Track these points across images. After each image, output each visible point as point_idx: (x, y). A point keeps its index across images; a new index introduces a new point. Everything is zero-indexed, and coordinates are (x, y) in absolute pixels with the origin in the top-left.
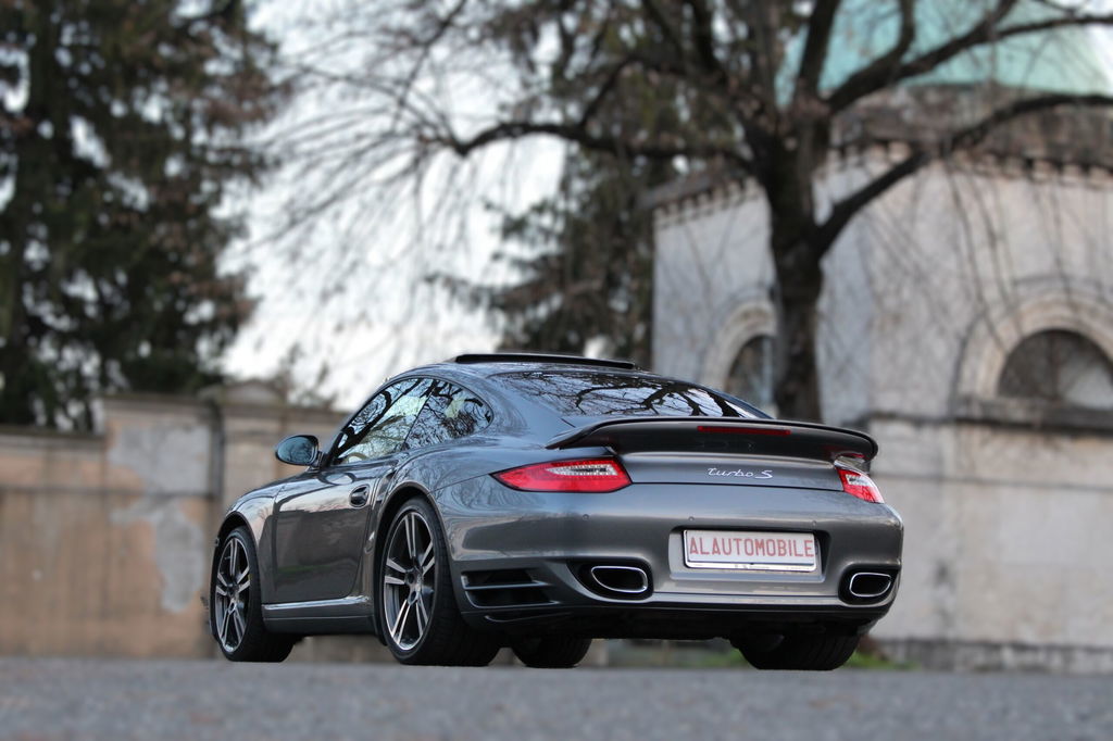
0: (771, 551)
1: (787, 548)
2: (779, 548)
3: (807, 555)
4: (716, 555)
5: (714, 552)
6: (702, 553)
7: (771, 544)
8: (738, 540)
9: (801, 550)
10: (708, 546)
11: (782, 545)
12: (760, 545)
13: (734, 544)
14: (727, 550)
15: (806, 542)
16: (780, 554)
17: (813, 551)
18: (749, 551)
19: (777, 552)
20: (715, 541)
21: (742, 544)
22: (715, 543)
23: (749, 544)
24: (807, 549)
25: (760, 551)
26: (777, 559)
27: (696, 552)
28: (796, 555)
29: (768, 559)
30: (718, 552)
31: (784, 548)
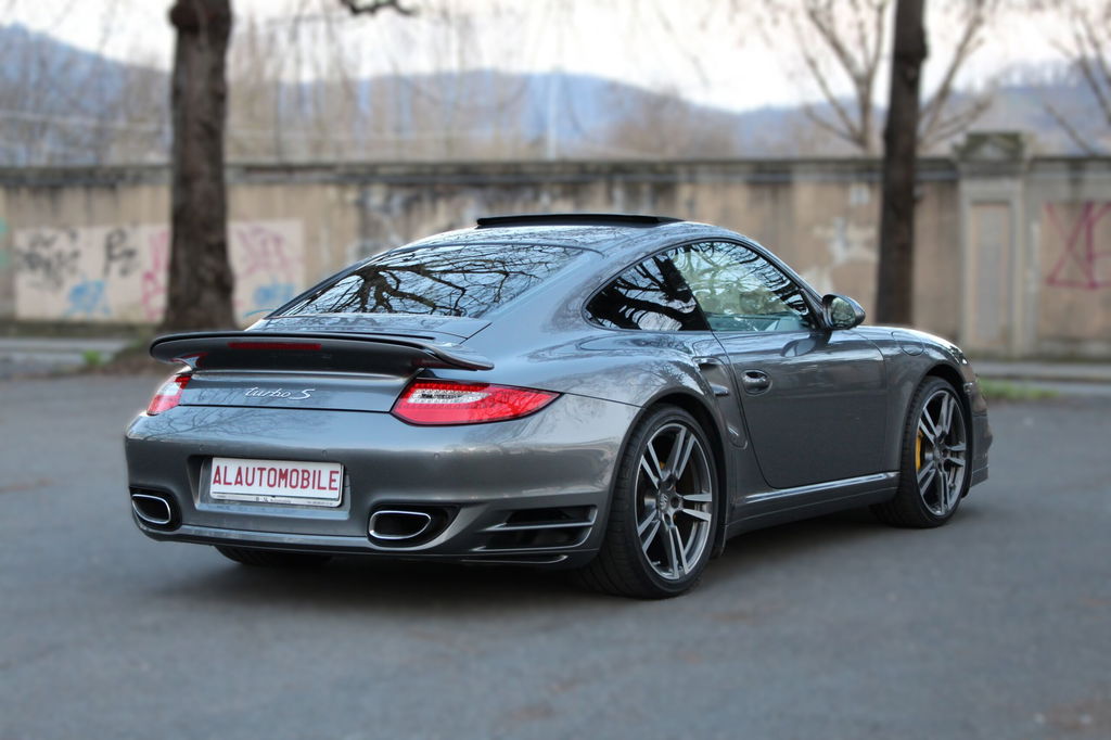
0: (294, 483)
1: (311, 480)
2: (303, 479)
3: (331, 488)
4: (238, 485)
5: (236, 483)
6: (225, 483)
7: (295, 474)
8: (262, 469)
9: (325, 482)
10: (231, 477)
11: (306, 475)
12: (283, 475)
13: (258, 473)
14: (250, 481)
15: (332, 472)
16: (302, 487)
17: (337, 484)
18: (272, 482)
19: (300, 484)
20: (240, 469)
21: (265, 473)
22: (239, 473)
23: (272, 473)
24: (331, 480)
25: (283, 482)
26: (298, 492)
27: (219, 482)
28: (319, 488)
29: (289, 491)
30: (241, 483)
31: (307, 479)
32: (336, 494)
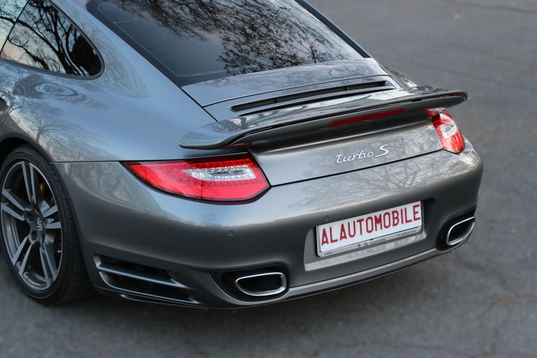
0: (387, 224)
1: (400, 217)
2: (394, 218)
3: (415, 219)
5: (342, 238)
6: (332, 241)
7: (387, 216)
8: (360, 221)
9: (410, 216)
10: (336, 235)
11: (396, 215)
12: (378, 221)
13: (358, 225)
14: (352, 233)
15: (414, 207)
16: (394, 225)
17: (419, 215)
18: (370, 229)
19: (392, 223)
20: (342, 226)
21: (364, 223)
22: (343, 229)
23: (369, 221)
24: (415, 213)
25: (379, 226)
26: (392, 230)
27: (327, 242)
28: (407, 222)
29: (385, 232)
30: (345, 237)
31: (397, 218)
32: (419, 223)
